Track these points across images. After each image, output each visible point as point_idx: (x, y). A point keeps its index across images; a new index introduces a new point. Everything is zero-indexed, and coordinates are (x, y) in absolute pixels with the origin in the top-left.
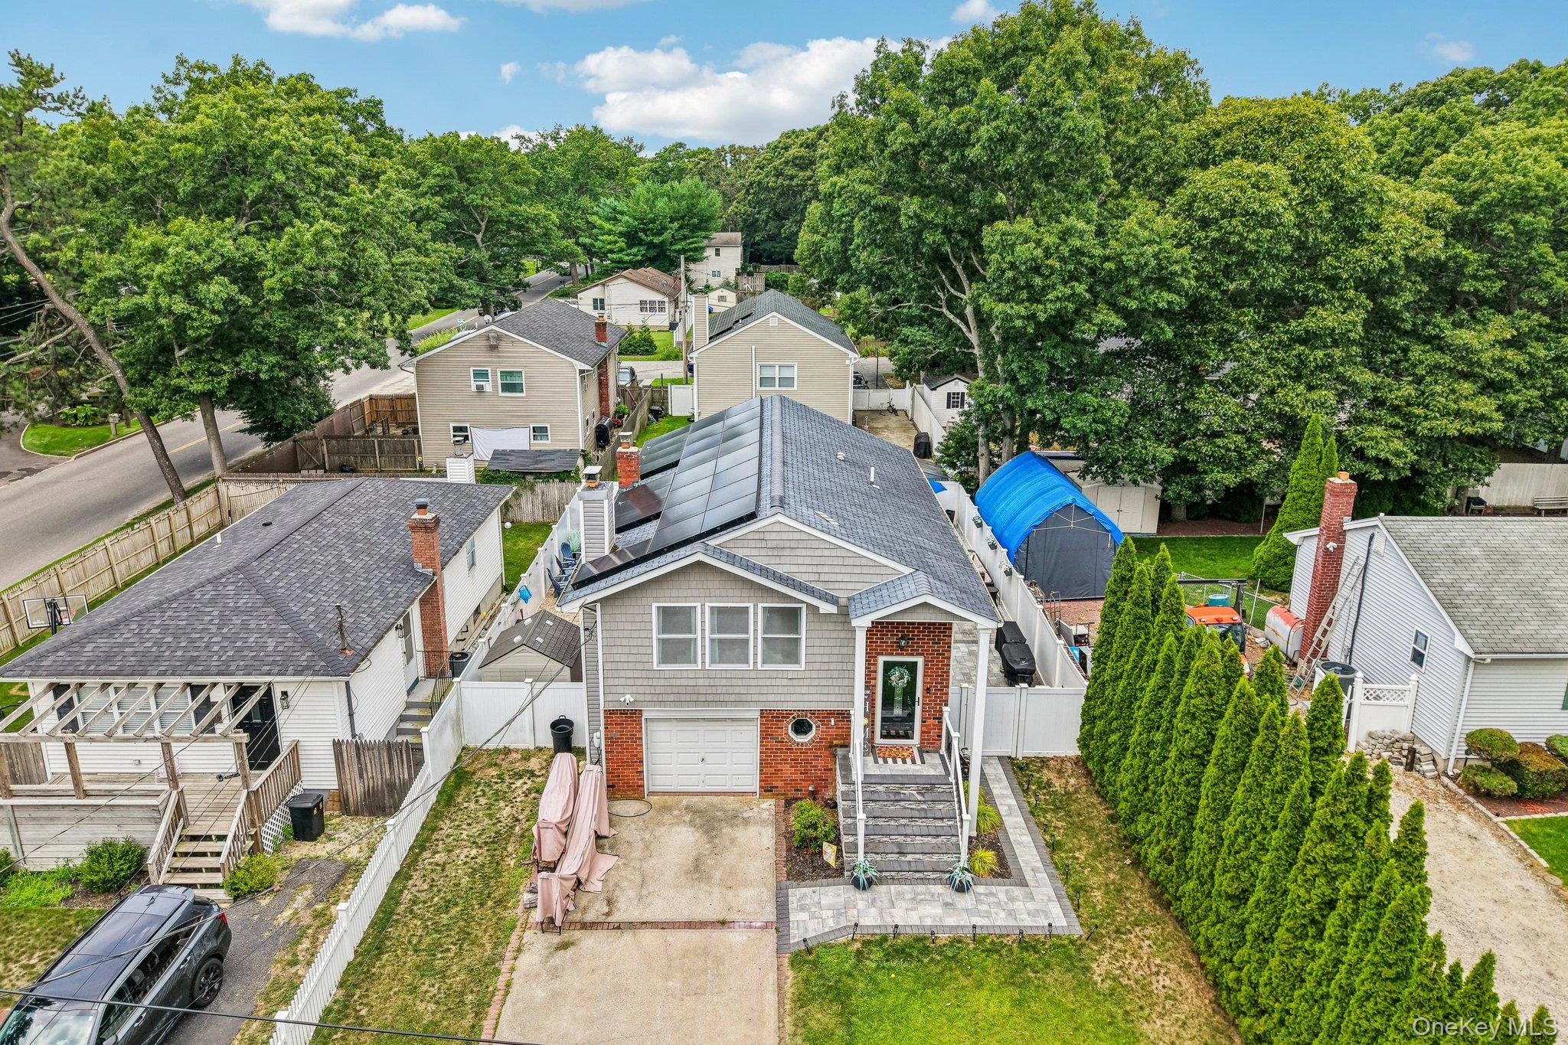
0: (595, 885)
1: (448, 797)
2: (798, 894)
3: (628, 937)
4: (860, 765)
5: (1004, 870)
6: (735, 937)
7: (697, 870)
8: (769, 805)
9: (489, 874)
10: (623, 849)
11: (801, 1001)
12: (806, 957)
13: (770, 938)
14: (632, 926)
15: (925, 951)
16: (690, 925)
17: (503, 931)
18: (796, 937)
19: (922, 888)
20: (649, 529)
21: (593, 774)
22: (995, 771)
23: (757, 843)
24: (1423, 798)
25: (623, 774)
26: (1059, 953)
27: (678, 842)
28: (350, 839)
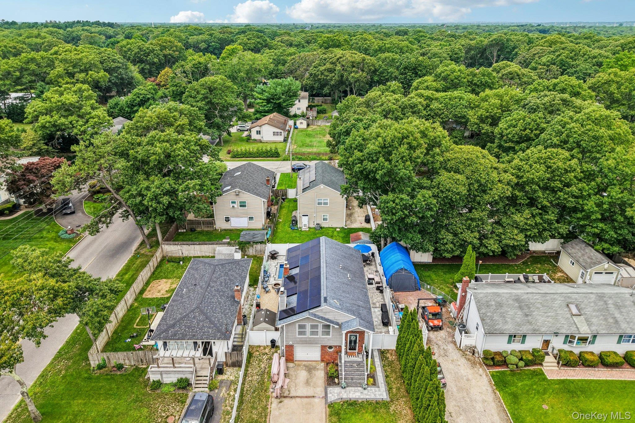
0: (285, 387)
1: (248, 361)
2: (330, 389)
3: (294, 400)
4: (344, 358)
5: (375, 384)
6: (316, 400)
7: (307, 383)
8: (323, 364)
9: (262, 383)
10: (290, 376)
11: (330, 416)
12: (331, 405)
13: (324, 400)
14: (294, 397)
15: (356, 404)
16: (306, 397)
17: (268, 398)
18: (329, 400)
19: (356, 388)
20: (294, 298)
21: (283, 359)
22: (376, 354)
23: (320, 375)
24: (474, 364)
25: (289, 357)
26: (384, 405)
27: (303, 374)
28: (230, 374)
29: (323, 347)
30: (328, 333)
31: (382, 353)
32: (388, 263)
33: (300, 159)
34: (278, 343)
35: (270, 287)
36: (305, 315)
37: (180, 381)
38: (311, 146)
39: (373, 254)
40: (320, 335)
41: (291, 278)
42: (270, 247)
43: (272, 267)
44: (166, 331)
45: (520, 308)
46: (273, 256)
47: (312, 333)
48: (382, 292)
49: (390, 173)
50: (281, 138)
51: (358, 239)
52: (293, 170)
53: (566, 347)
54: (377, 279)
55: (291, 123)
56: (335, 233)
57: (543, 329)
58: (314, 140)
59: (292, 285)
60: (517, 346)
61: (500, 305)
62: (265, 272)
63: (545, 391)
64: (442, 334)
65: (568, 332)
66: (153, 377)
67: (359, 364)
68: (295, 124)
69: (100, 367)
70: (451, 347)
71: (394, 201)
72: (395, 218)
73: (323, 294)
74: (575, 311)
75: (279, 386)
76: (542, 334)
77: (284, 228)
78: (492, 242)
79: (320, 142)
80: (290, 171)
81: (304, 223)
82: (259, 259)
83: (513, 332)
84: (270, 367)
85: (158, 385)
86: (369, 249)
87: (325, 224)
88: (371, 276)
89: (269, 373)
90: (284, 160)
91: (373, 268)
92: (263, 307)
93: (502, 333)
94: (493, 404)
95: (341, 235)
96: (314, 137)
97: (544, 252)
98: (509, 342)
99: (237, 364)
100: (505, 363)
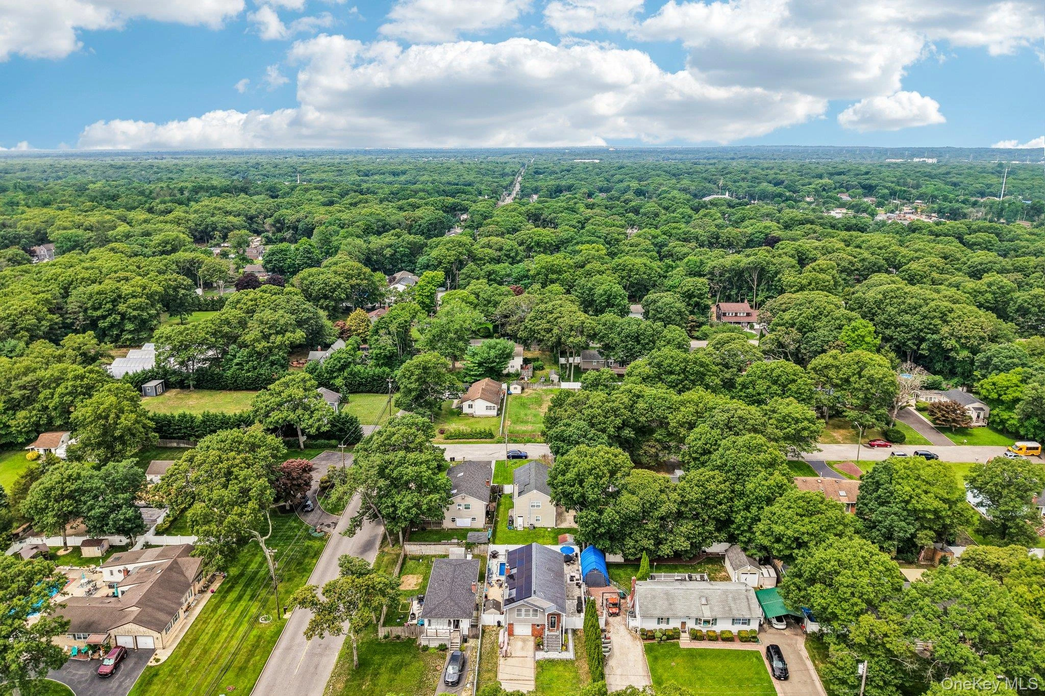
0: (508, 650)
1: (483, 636)
2: (537, 653)
3: (514, 658)
4: (547, 632)
5: (567, 650)
6: (528, 658)
7: (523, 649)
8: (533, 638)
9: (493, 649)
10: (511, 644)
11: (537, 667)
12: (538, 662)
13: (533, 658)
15: (554, 661)
16: (522, 657)
17: (497, 657)
18: (536, 659)
19: (554, 652)
20: (514, 591)
21: (506, 633)
22: (570, 632)
23: (531, 644)
24: (635, 638)
25: (511, 633)
26: (572, 662)
27: (520, 644)
28: (472, 643)
29: (533, 625)
30: (536, 615)
31: (574, 631)
32: (585, 563)
33: (515, 442)
34: (503, 624)
35: (494, 583)
36: (521, 602)
37: (441, 645)
38: (526, 422)
39: (577, 555)
40: (531, 617)
41: (511, 577)
42: (492, 548)
43: (494, 565)
44: (431, 612)
45: (668, 599)
46: (494, 555)
47: (526, 615)
48: (580, 587)
49: (583, 496)
50: (494, 413)
51: (564, 540)
52: (508, 457)
53: (697, 627)
54: (577, 577)
55: (504, 386)
56: (547, 534)
57: (680, 614)
58: (529, 412)
59: (511, 581)
60: (664, 626)
61: (654, 597)
62: (489, 570)
63: (676, 655)
64: (618, 618)
65: (696, 616)
66: (424, 643)
67: (557, 636)
68: (508, 389)
69: (386, 637)
70: (622, 628)
71: (586, 517)
72: (589, 529)
73: (533, 588)
74: (704, 602)
75: (504, 649)
76: (680, 618)
77: (502, 527)
78: (666, 547)
79: (535, 416)
80: (505, 458)
81: (519, 523)
82: (483, 558)
83: (660, 615)
84: (498, 638)
85: (426, 648)
86: (573, 550)
87: (537, 525)
88: (573, 574)
89: (497, 643)
90: (498, 442)
91: (575, 567)
92: (489, 598)
93: (652, 617)
94: (641, 663)
95: (552, 535)
96: (529, 409)
97: (718, 554)
98: (658, 623)
99: (476, 637)
100: (653, 638)
